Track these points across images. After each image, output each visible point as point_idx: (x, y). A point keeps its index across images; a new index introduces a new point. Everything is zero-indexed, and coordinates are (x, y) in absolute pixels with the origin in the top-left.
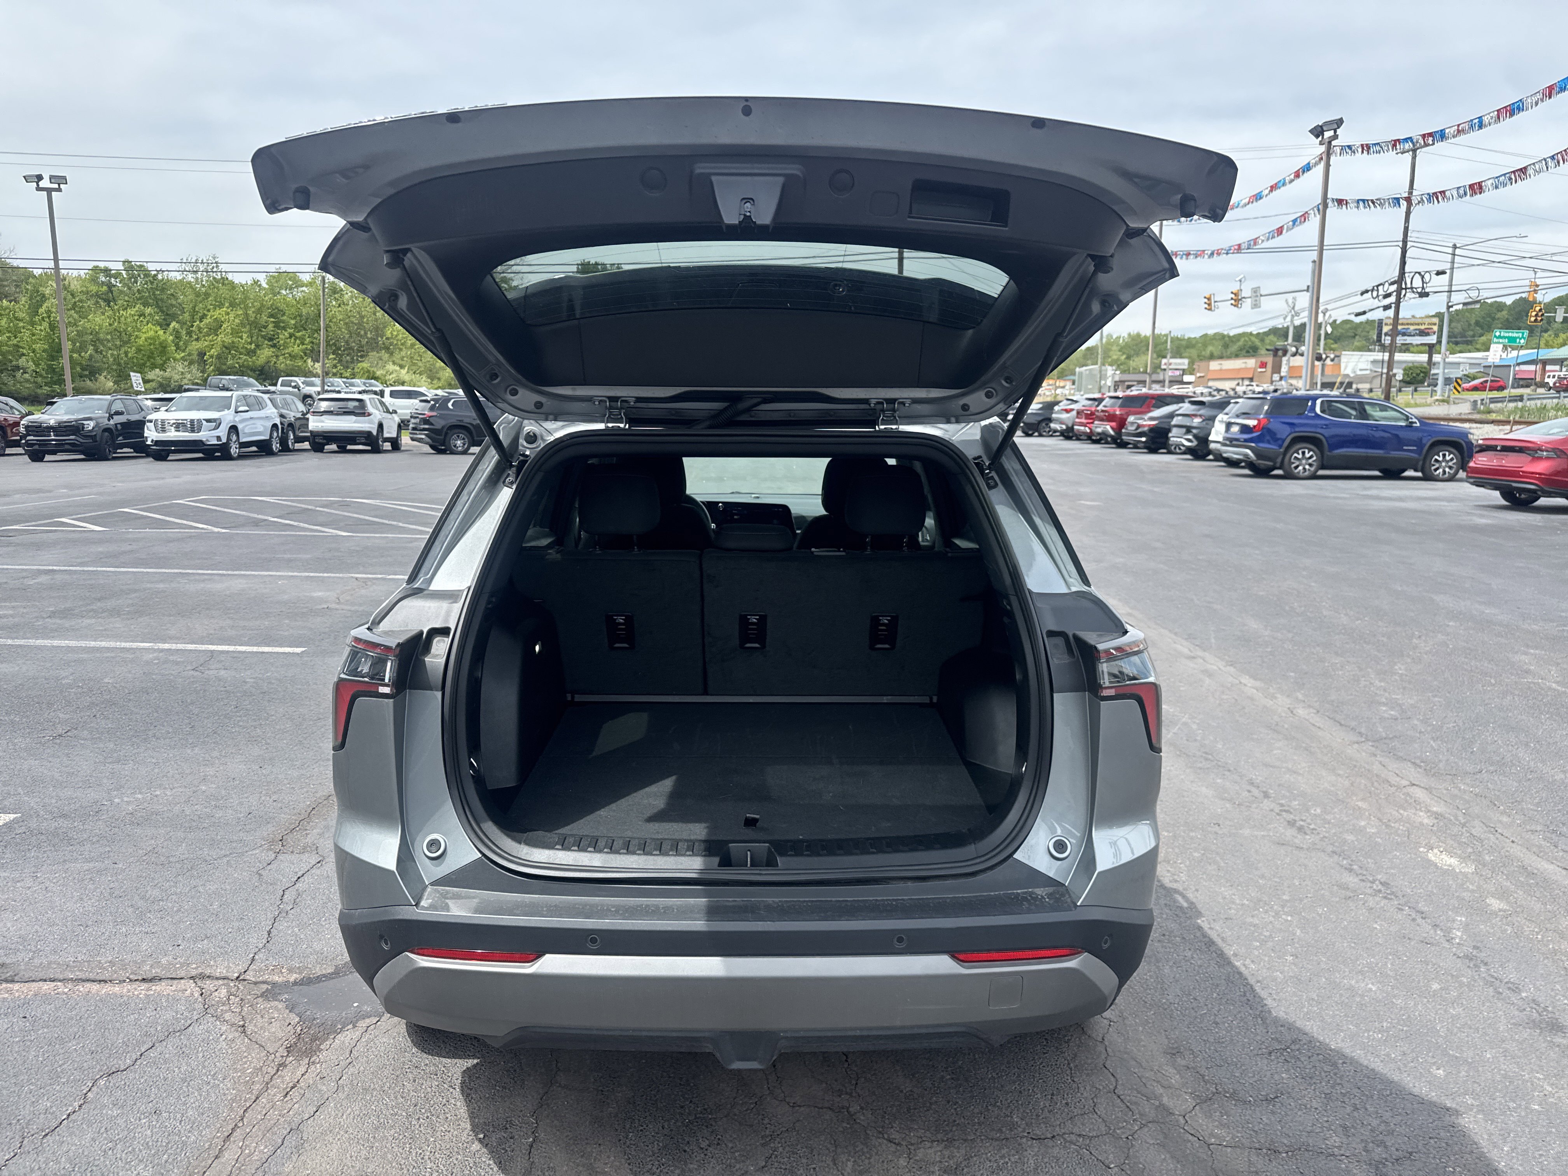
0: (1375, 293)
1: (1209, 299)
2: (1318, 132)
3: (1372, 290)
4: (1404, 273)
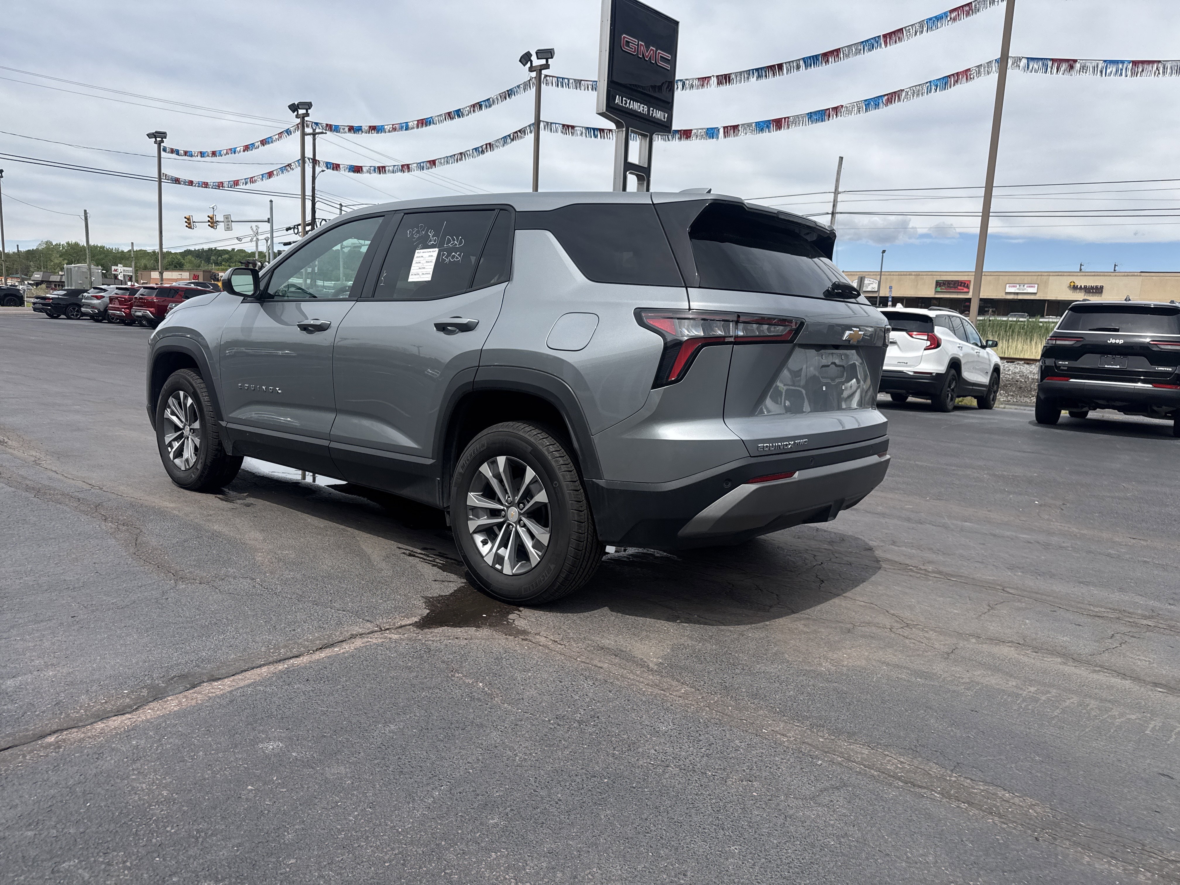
0: (296, 231)
1: (188, 219)
2: (294, 108)
3: (294, 228)
4: (315, 219)
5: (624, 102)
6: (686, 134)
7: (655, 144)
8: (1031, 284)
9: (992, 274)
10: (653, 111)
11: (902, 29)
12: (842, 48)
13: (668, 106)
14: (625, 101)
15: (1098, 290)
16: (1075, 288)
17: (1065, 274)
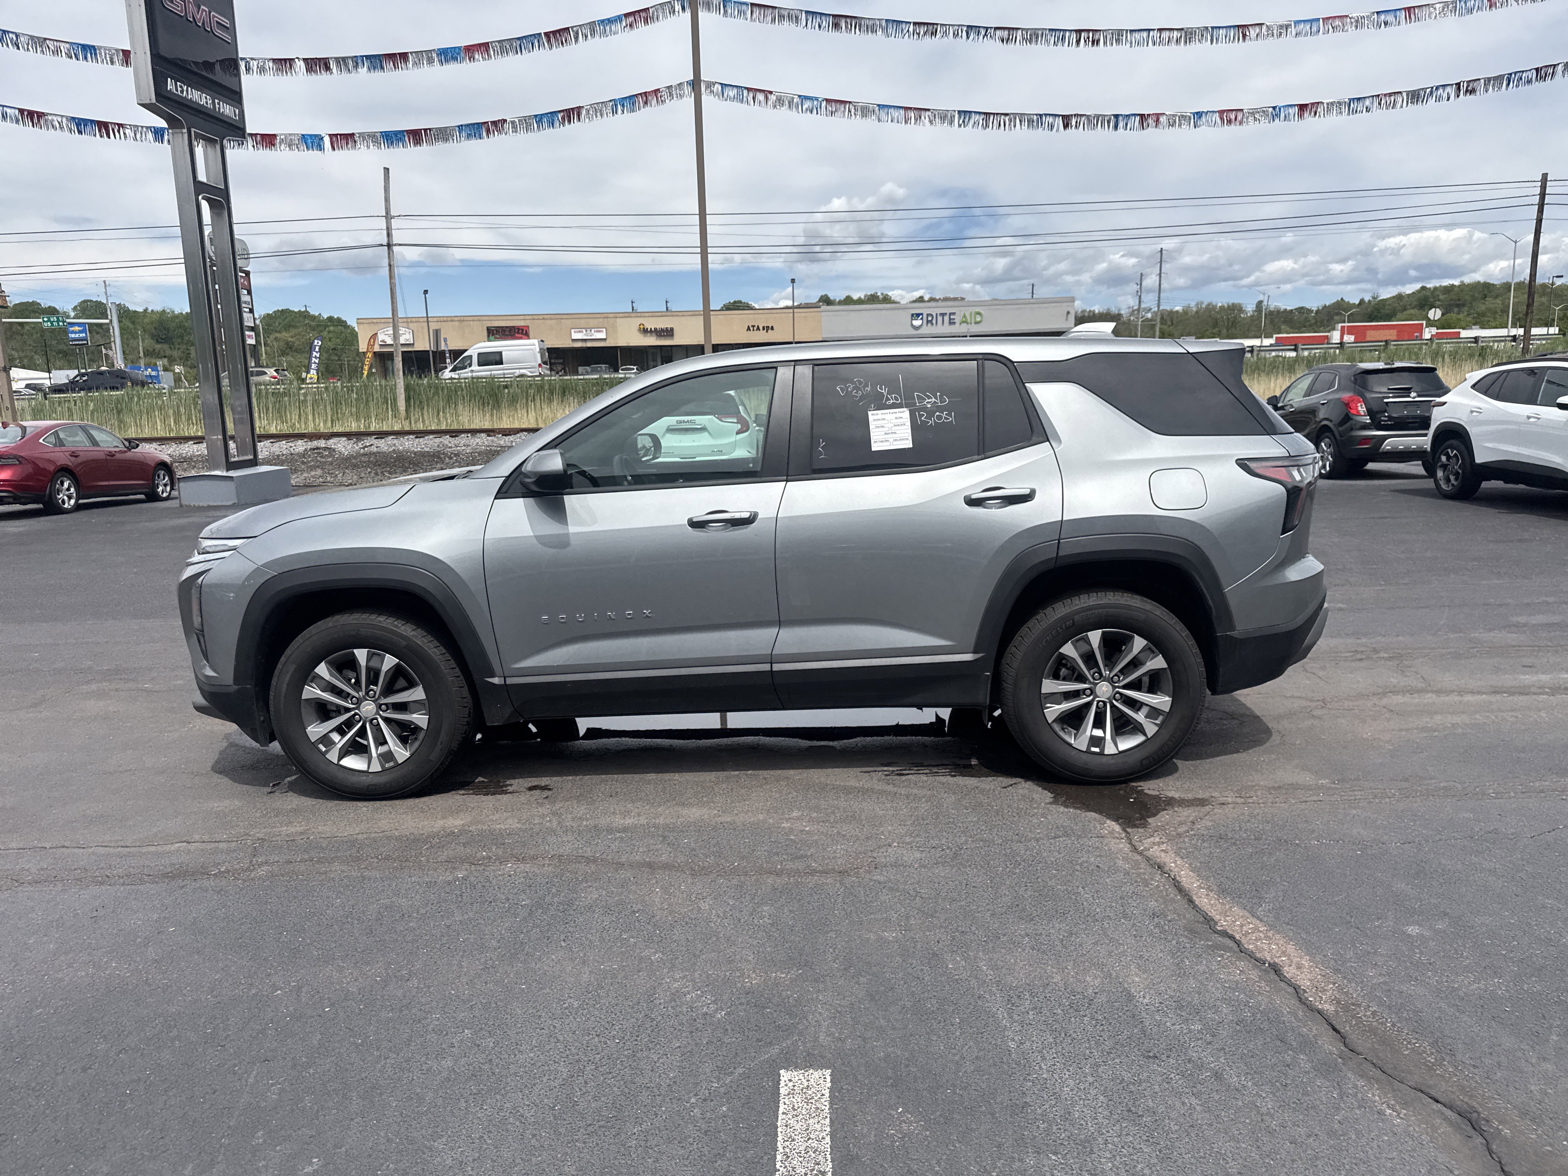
5: (179, 89)
6: (268, 140)
7: (228, 152)
8: (598, 329)
9: (553, 317)
10: (219, 104)
11: (568, 28)
12: (492, 42)
13: (235, 96)
14: (181, 87)
15: (669, 333)
16: (645, 331)
17: (646, 315)
